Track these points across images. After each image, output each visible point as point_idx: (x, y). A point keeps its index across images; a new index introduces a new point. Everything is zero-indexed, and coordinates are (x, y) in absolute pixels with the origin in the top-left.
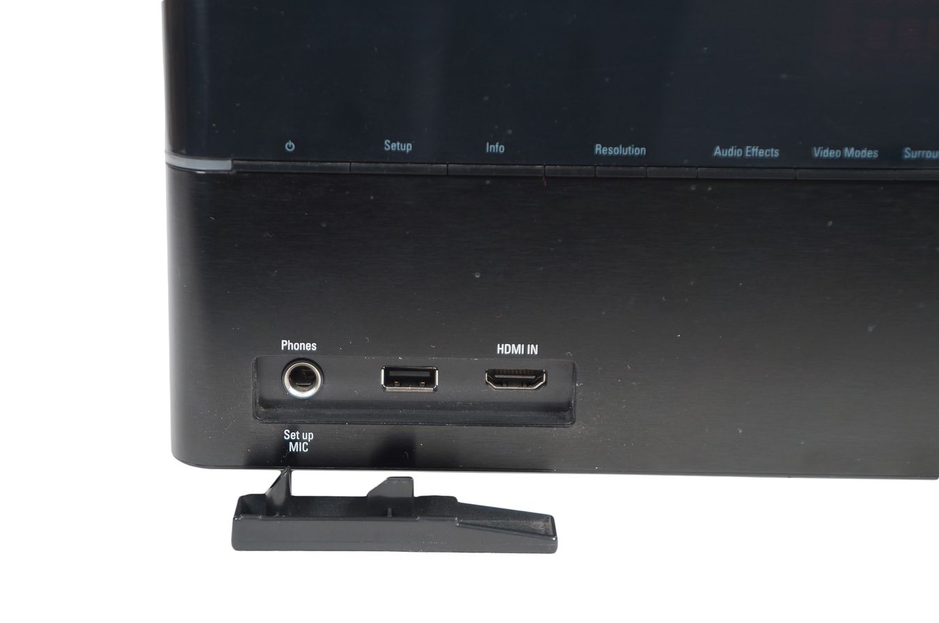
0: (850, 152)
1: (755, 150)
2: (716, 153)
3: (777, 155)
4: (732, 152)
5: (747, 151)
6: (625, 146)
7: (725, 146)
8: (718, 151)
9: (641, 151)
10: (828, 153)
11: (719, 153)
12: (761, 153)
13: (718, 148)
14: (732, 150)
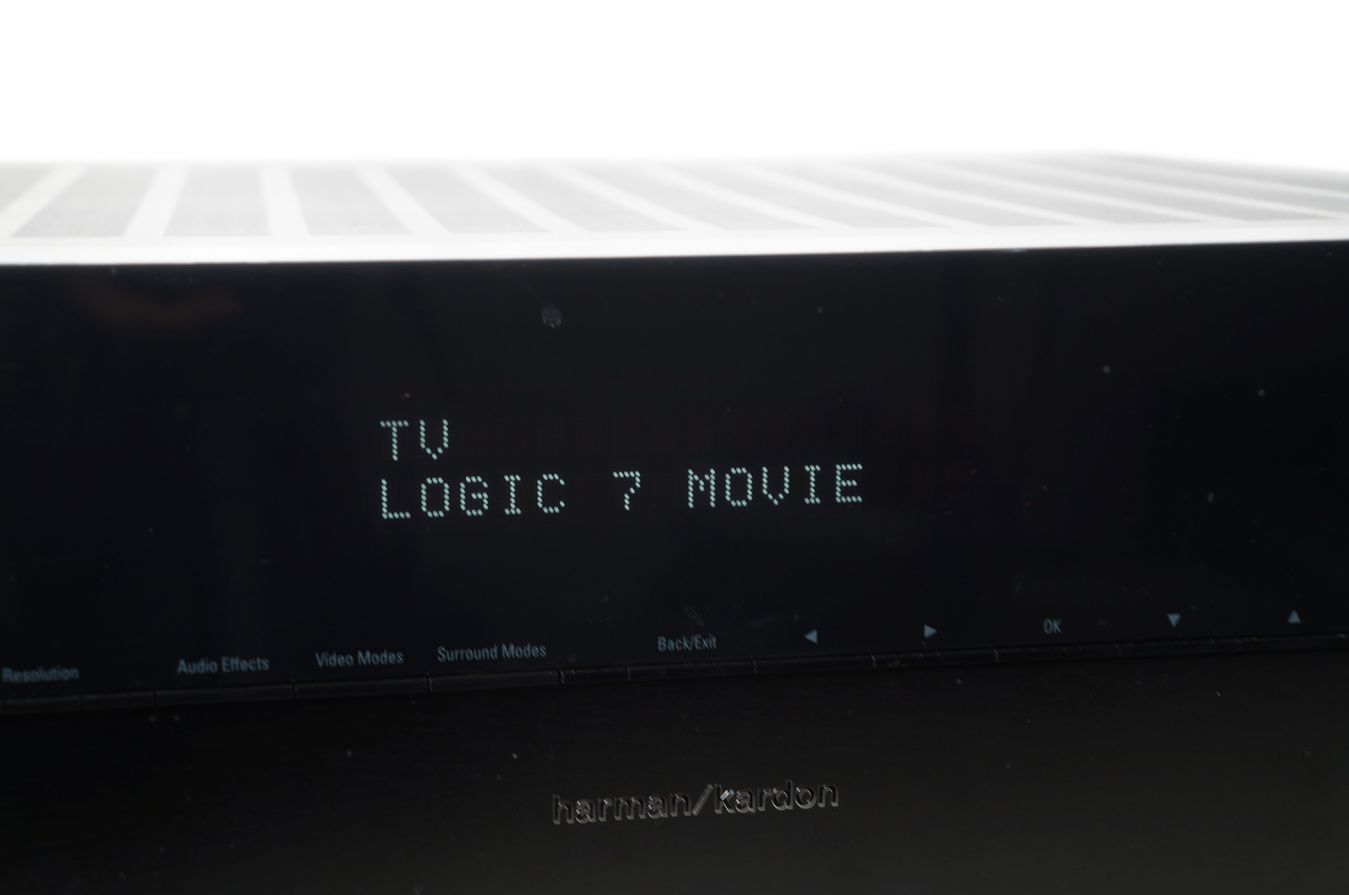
0: (366, 658)
1: (235, 661)
2: (180, 670)
3: (266, 666)
4: (203, 666)
5: (224, 664)
6: (47, 668)
7: (192, 659)
8: (182, 667)
9: (70, 673)
10: (337, 660)
11: (185, 670)
12: (244, 665)
13: (182, 662)
14: (202, 664)
